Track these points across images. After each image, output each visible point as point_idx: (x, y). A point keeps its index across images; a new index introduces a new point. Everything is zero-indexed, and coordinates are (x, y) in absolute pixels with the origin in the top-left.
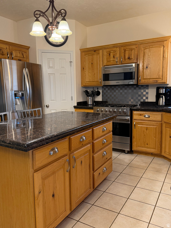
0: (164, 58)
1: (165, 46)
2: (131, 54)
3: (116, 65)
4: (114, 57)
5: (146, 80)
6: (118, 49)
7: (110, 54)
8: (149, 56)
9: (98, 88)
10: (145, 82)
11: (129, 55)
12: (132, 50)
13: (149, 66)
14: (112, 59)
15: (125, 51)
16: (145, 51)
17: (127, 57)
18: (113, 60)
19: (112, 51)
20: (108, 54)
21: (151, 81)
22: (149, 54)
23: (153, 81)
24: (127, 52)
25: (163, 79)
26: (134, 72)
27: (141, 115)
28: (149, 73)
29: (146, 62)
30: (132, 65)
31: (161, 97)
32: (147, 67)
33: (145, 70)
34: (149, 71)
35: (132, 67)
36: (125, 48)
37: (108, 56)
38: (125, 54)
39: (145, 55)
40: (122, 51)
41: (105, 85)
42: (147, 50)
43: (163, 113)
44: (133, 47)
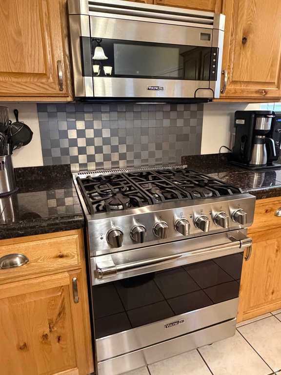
5: (238, 87)
9: (16, 113)
10: (236, 92)
13: (251, 37)
21: (252, 92)
23: (257, 92)
26: (216, 50)
27: (267, 211)
28: (248, 63)
29: (245, 17)
30: (212, 18)
31: (259, 142)
32: (245, 40)
33: (238, 48)
34: (249, 54)
35: (211, 27)
41: (95, 98)
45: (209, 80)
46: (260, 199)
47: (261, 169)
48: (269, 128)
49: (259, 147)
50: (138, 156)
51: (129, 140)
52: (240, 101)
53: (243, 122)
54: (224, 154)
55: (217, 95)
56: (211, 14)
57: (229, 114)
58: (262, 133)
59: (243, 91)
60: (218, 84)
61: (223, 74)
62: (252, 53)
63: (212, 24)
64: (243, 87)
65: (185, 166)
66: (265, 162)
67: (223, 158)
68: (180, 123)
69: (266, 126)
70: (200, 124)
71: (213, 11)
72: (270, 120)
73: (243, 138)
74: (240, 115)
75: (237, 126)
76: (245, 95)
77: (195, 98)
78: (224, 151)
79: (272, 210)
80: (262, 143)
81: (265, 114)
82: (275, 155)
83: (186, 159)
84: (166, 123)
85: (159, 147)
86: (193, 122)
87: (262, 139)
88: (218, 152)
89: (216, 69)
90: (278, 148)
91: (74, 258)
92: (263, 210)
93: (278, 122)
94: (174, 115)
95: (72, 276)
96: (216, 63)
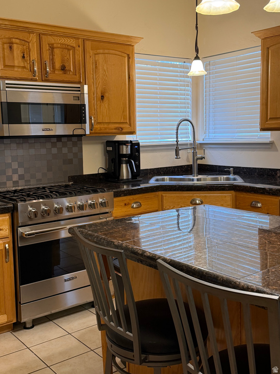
0: (131, 81)
1: (130, 56)
2: (68, 60)
3: (32, 80)
4: (23, 57)
5: (102, 126)
6: (33, 38)
7: (11, 48)
8: (105, 71)
10: (101, 129)
11: (63, 61)
12: (69, 50)
13: (106, 95)
14: (18, 61)
15: (52, 48)
16: (96, 59)
17: (58, 65)
18: (22, 65)
19: (17, 41)
20: (6, 46)
21: (112, 129)
22: (105, 68)
23: (115, 129)
24: (57, 51)
25: (132, 125)
26: (84, 105)
27: (125, 204)
28: (106, 111)
29: (100, 84)
30: (79, 88)
31: (124, 162)
32: (102, 97)
33: (99, 102)
34: (106, 105)
35: (79, 92)
36: (52, 40)
37: (7, 51)
38: (53, 55)
39: (96, 67)
40: (46, 47)
41: (9, 136)
42: (100, 58)
43: (160, 193)
44: (71, 42)
45: (81, 123)
46: (120, 196)
47: (127, 182)
48: (129, 152)
49: (124, 165)
50: (33, 177)
51: (26, 165)
52: (105, 135)
53: (111, 149)
54: (102, 174)
55: (88, 132)
56: (78, 86)
57: (102, 143)
58: (125, 156)
59: (106, 129)
60: (87, 125)
61: (90, 118)
62: (109, 104)
63: (79, 91)
64: (106, 126)
65: (71, 183)
66: (130, 177)
67: (101, 177)
68: (65, 150)
69: (127, 151)
71: (79, 83)
72: (129, 147)
73: (112, 160)
74: (109, 143)
75: (108, 152)
76: (107, 131)
77: (73, 135)
78: (101, 171)
79: (129, 204)
80: (126, 163)
81: (125, 143)
82: (135, 171)
83: (71, 178)
84: (54, 151)
85: (50, 169)
86: (75, 150)
87: (126, 160)
88: (97, 173)
89: (85, 117)
90: (138, 166)
91: (6, 231)
92: (123, 204)
93: (136, 148)
94: (59, 144)
95: (4, 244)
96: (85, 113)
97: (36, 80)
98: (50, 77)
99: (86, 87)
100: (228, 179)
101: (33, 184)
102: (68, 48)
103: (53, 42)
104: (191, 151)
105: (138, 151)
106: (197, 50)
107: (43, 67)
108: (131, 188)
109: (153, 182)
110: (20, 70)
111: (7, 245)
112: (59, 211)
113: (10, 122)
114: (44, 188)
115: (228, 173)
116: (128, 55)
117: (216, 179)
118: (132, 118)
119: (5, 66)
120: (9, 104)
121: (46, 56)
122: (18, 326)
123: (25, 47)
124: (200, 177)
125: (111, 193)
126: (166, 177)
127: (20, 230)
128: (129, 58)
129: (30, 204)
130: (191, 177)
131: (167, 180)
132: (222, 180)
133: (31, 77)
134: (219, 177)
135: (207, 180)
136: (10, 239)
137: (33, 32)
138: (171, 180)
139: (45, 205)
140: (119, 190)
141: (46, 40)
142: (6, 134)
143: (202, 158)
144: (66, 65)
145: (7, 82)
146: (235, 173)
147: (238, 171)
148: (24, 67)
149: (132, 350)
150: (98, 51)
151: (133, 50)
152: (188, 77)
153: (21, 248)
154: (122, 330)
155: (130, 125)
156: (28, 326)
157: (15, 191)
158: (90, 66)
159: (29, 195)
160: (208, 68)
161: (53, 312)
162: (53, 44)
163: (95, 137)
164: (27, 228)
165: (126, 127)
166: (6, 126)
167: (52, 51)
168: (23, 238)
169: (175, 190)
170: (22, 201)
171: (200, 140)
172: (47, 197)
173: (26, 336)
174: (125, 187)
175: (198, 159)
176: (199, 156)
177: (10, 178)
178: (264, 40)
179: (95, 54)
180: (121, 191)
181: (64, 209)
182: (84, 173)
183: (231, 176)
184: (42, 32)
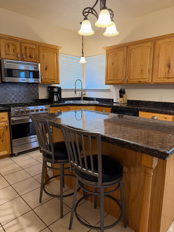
1: (57, 53)
2: (32, 53)
3: (17, 60)
4: (14, 51)
5: (46, 80)
6: (18, 44)
10: (46, 81)
11: (30, 53)
12: (33, 49)
13: (48, 68)
14: (11, 53)
15: (26, 48)
17: (28, 55)
19: (11, 44)
20: (6, 46)
22: (47, 57)
23: (51, 81)
24: (27, 50)
26: (39, 71)
28: (48, 74)
29: (45, 64)
32: (46, 69)
33: (45, 71)
34: (48, 72)
35: (37, 66)
36: (26, 45)
37: (7, 48)
38: (26, 51)
39: (44, 57)
40: (23, 48)
41: (8, 82)
42: (45, 54)
43: (69, 107)
44: (34, 47)
45: (37, 78)
46: (53, 107)
47: (56, 102)
49: (55, 96)
50: (18, 99)
51: (15, 94)
53: (50, 89)
54: (46, 99)
55: (40, 82)
56: (36, 64)
57: (46, 87)
58: (55, 92)
59: (47, 81)
60: (40, 79)
61: (41, 77)
62: (49, 72)
64: (47, 80)
65: (34, 102)
66: (57, 100)
68: (31, 89)
69: (56, 90)
70: (38, 89)
71: (37, 62)
72: (57, 89)
73: (50, 93)
74: (49, 87)
75: (49, 90)
76: (48, 82)
77: (34, 83)
78: (46, 98)
79: (56, 110)
80: (56, 95)
81: (55, 87)
82: (59, 98)
83: (34, 100)
84: (27, 89)
85: (25, 96)
86: (35, 89)
88: (44, 98)
89: (39, 76)
90: (61, 97)
91: (6, 119)
92: (54, 110)
93: (60, 89)
94: (29, 87)
95: (6, 124)
96: (39, 74)
97: (19, 61)
98: (25, 60)
99: (39, 65)
100: (94, 102)
101: (18, 102)
102: (32, 49)
103: (26, 46)
104: (80, 92)
105: (61, 91)
106: (83, 53)
107: (22, 55)
108: (57, 104)
109: (66, 102)
110: (12, 56)
111: (7, 124)
112: (28, 111)
113: (8, 76)
114: (22, 103)
115: (94, 100)
116: (56, 53)
117: (90, 102)
118: (58, 78)
119: (6, 54)
120: (8, 69)
121: (23, 51)
122: (12, 155)
123: (14, 47)
124: (84, 101)
125: (49, 106)
126: (71, 101)
127: (12, 118)
128: (57, 54)
129: (16, 108)
130: (80, 101)
131: (72, 102)
132: (92, 102)
133: (17, 59)
134: (91, 101)
135: (86, 102)
136: (8, 122)
137: (18, 41)
138: (73, 102)
139: (22, 109)
140: (52, 105)
141: (23, 45)
142: (7, 81)
143: (84, 94)
144: (31, 55)
145: (7, 60)
146: (96, 100)
147: (97, 99)
148: (14, 55)
149: (52, 159)
150: (45, 51)
151: (58, 52)
152: (80, 64)
153: (12, 126)
154: (48, 151)
155: (57, 80)
156: (16, 155)
157: (11, 104)
158: (41, 57)
159: (16, 105)
160: (87, 61)
161: (26, 150)
162: (26, 47)
163: (43, 84)
164: (15, 118)
165: (56, 81)
166: (6, 78)
167: (26, 50)
168: (13, 121)
169: (74, 105)
170: (13, 107)
171: (84, 88)
172: (23, 106)
173: (15, 159)
174: (55, 104)
175: (83, 95)
176: (83, 94)
177: (9, 99)
178: (107, 51)
179: (43, 52)
180: (53, 105)
181: (30, 111)
182: (39, 98)
183: (95, 101)
184: (21, 42)
